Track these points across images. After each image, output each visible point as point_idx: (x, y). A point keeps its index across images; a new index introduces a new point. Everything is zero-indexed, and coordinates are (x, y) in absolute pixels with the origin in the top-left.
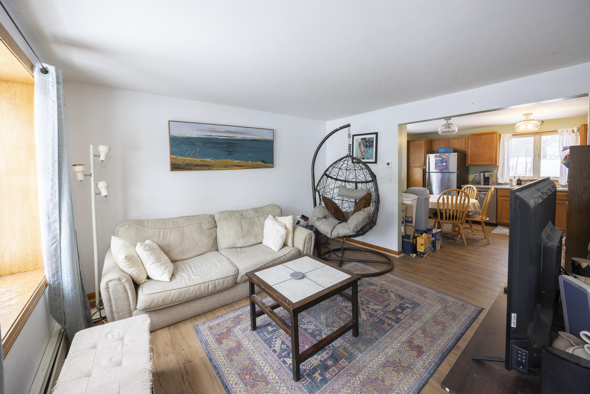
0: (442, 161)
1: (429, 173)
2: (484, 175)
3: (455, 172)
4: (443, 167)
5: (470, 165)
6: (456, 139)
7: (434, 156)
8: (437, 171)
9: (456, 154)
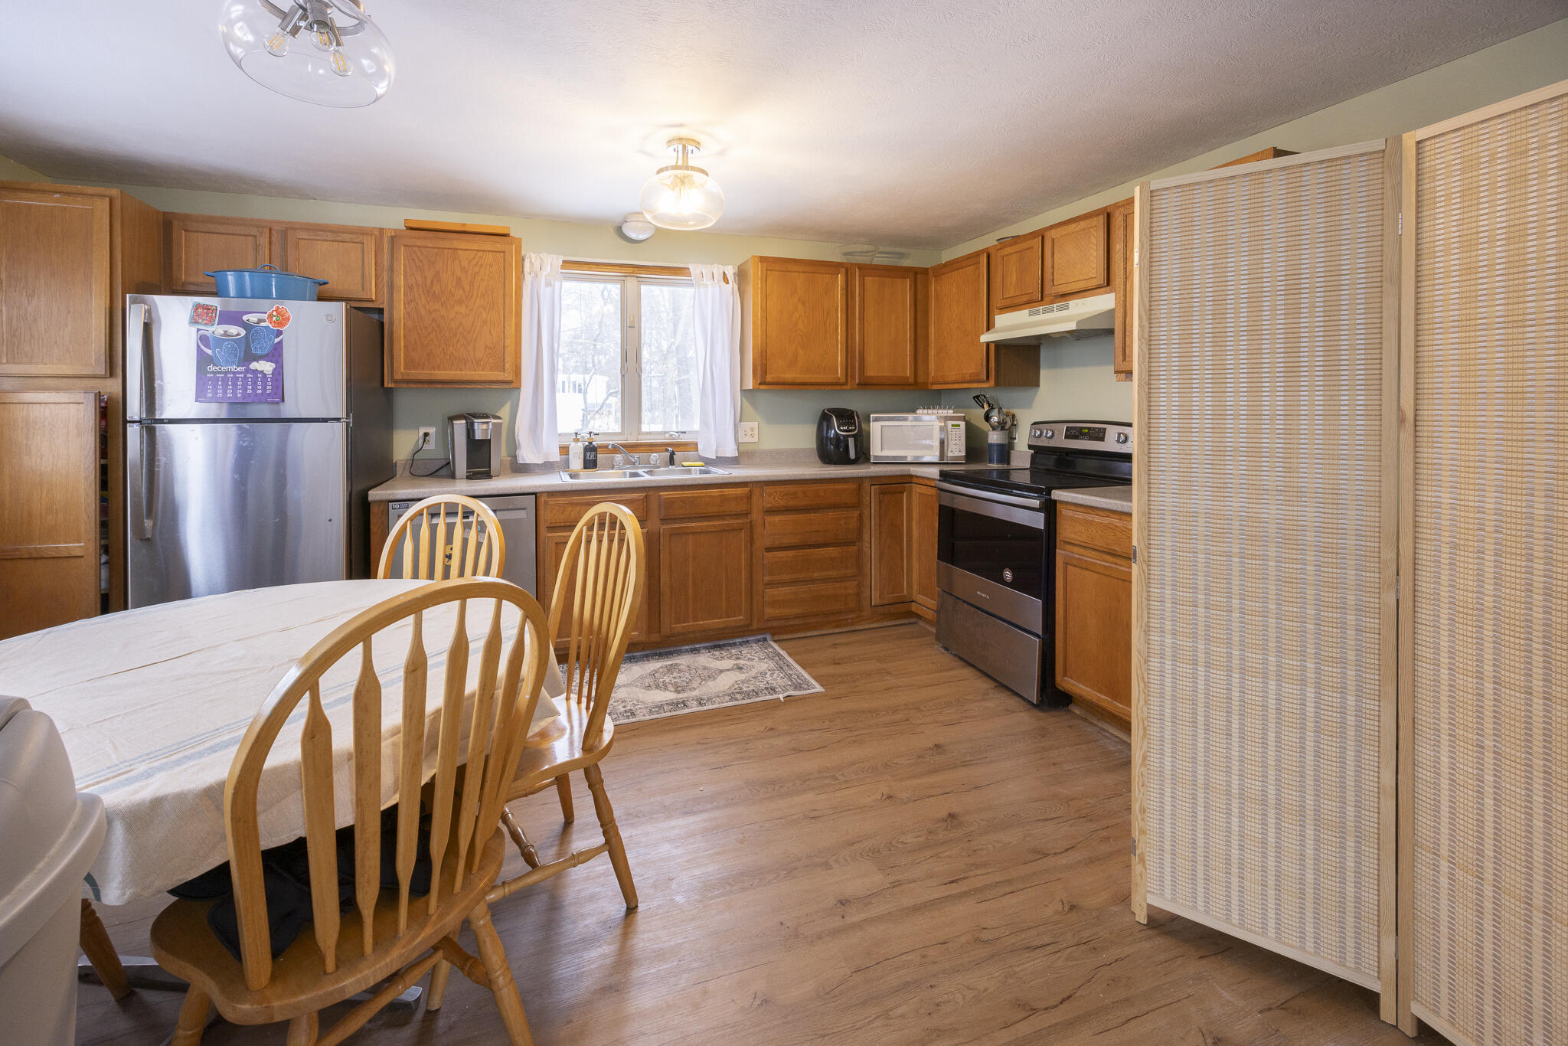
0: (248, 346)
1: (151, 425)
2: (470, 431)
3: (338, 420)
4: (255, 383)
5: (403, 381)
6: (330, 236)
7: (190, 307)
8: (212, 410)
9: (338, 309)
